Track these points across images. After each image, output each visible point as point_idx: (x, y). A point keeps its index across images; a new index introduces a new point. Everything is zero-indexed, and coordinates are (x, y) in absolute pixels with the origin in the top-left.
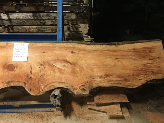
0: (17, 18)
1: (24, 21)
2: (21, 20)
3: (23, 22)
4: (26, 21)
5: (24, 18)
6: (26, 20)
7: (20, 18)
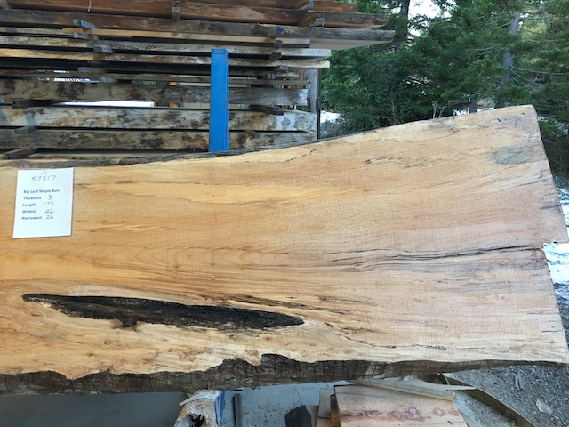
0: (62, 125)
1: (86, 135)
2: (74, 133)
3: (82, 137)
4: (91, 136)
5: (87, 125)
6: (91, 133)
7: (72, 124)
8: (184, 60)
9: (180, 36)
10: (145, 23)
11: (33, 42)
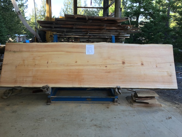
8: (104, 37)
9: (104, 33)
10: (97, 31)
11: (79, 34)
